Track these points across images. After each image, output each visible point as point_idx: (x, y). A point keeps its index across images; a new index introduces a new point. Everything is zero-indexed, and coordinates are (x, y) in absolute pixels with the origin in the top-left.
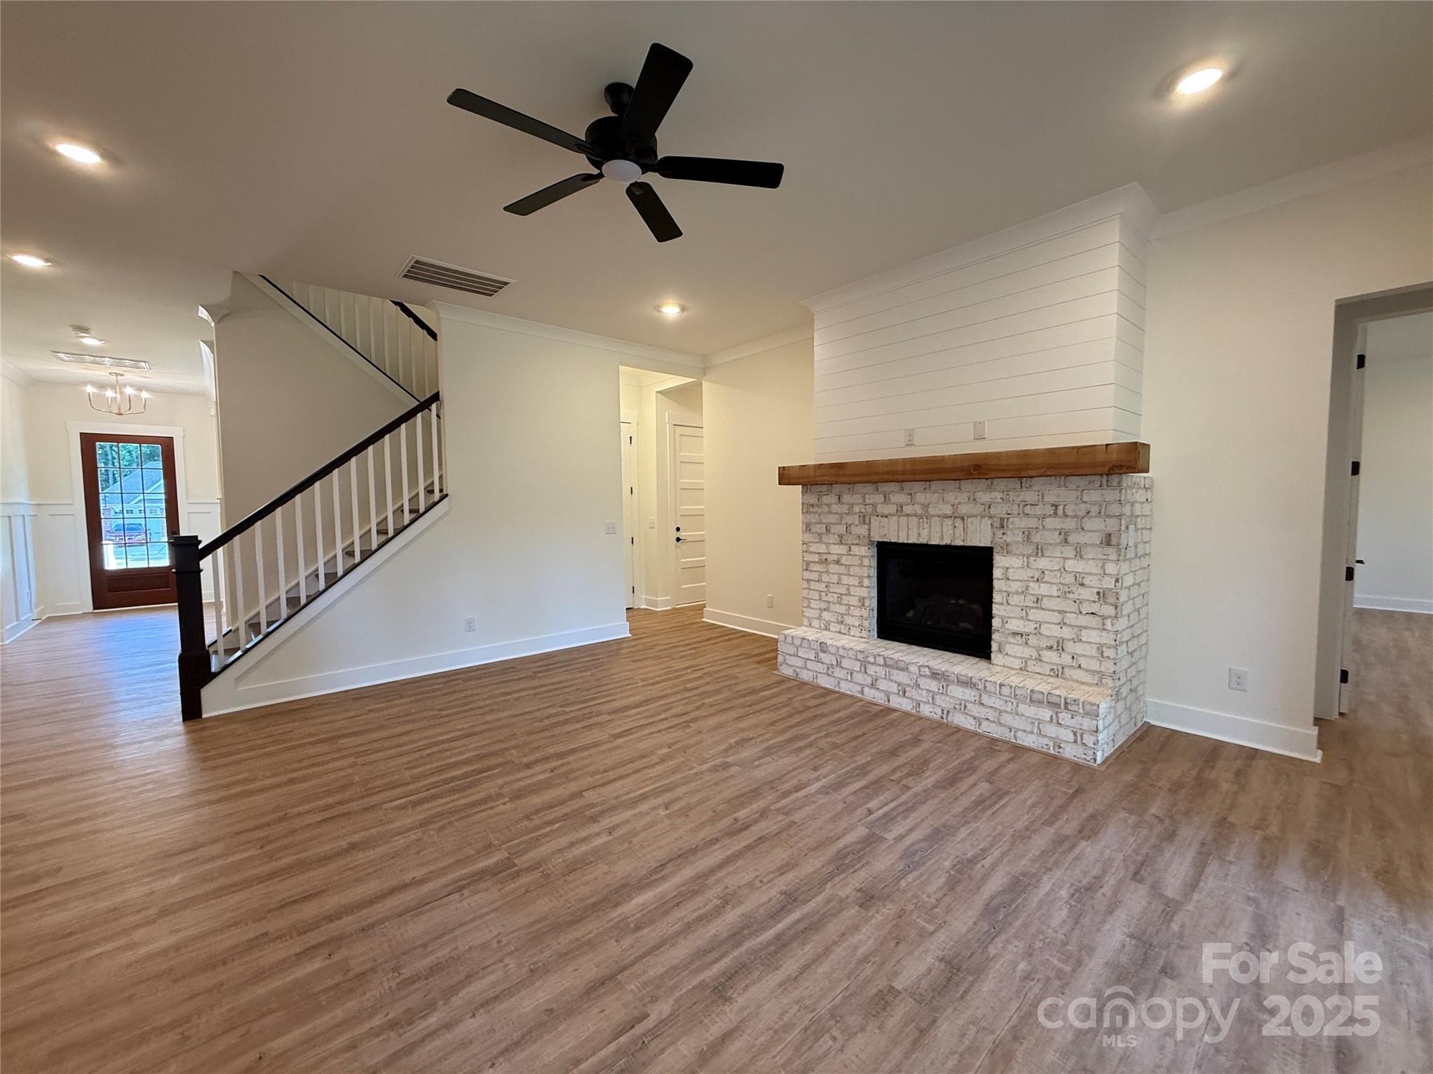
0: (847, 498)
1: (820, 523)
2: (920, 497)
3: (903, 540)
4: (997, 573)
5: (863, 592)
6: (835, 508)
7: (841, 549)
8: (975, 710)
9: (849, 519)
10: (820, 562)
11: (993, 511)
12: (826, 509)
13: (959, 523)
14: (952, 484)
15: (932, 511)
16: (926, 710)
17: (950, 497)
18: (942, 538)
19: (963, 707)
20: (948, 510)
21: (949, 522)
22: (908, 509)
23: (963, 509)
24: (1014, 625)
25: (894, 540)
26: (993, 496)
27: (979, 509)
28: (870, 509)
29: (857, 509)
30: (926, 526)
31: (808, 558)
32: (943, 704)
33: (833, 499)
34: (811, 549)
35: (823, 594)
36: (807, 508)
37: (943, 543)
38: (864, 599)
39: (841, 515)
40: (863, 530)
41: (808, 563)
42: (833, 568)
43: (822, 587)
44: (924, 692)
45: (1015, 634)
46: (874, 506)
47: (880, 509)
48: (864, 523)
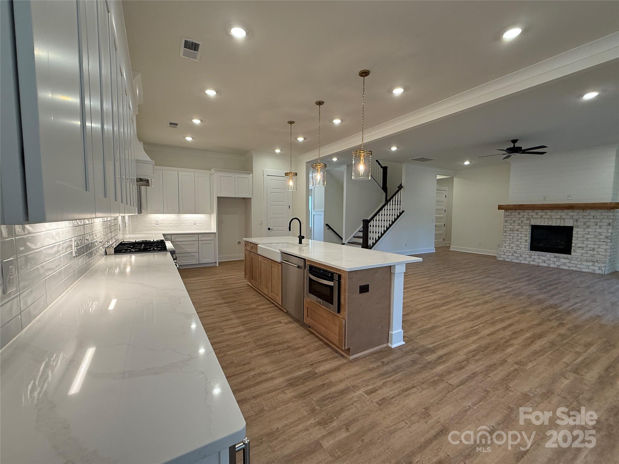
0: (522, 214)
1: (511, 220)
2: (549, 214)
3: (542, 224)
4: (574, 232)
5: (527, 238)
6: (517, 216)
7: (519, 227)
8: (569, 265)
9: (522, 219)
10: (510, 231)
11: (574, 217)
12: (514, 216)
13: (562, 220)
14: (560, 211)
15: (553, 217)
16: (552, 266)
17: (560, 214)
18: (556, 224)
19: (565, 264)
20: (559, 217)
21: (559, 220)
22: (544, 217)
23: (564, 217)
24: (579, 245)
25: (539, 224)
26: (574, 214)
27: (569, 217)
28: (530, 216)
29: (526, 216)
30: (551, 221)
31: (505, 229)
32: (558, 264)
33: (517, 214)
34: (507, 227)
35: (511, 239)
36: (506, 216)
37: (557, 225)
38: (527, 240)
39: (519, 218)
40: (528, 222)
41: (505, 231)
42: (515, 232)
43: (511, 237)
44: (552, 262)
45: (579, 247)
46: (532, 216)
47: (534, 216)
48: (528, 220)
